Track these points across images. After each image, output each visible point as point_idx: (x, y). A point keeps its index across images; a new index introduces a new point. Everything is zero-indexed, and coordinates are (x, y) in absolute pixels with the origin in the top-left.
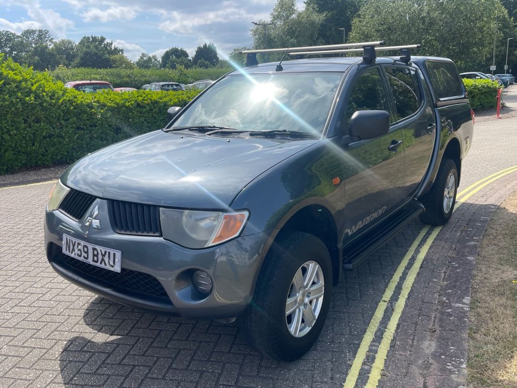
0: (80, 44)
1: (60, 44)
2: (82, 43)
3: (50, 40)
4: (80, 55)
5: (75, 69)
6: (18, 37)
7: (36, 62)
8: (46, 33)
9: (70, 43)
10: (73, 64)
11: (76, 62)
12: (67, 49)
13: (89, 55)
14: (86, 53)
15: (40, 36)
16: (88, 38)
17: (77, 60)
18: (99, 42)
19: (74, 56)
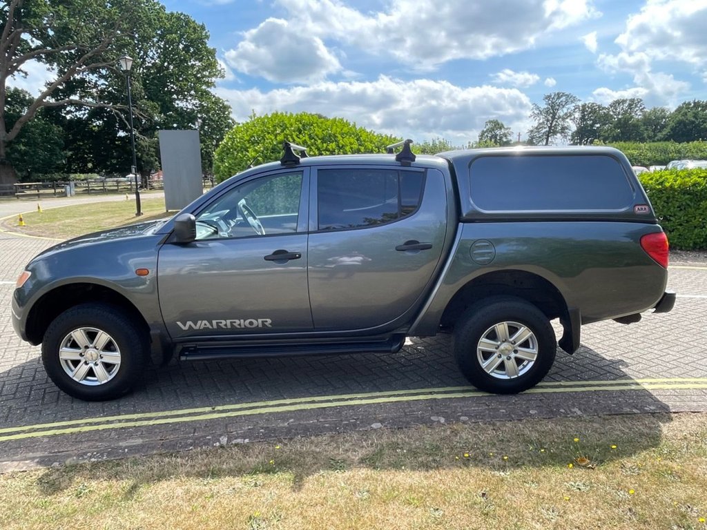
0: (676, 111)
1: (650, 114)
2: (679, 110)
3: (641, 110)
4: (672, 124)
5: (662, 142)
6: (604, 108)
7: (615, 135)
8: (638, 102)
9: (663, 111)
10: (660, 135)
11: (664, 133)
12: (657, 118)
13: (682, 124)
14: (680, 122)
15: (630, 105)
16: (689, 104)
17: (666, 131)
18: (703, 107)
19: (663, 127)
